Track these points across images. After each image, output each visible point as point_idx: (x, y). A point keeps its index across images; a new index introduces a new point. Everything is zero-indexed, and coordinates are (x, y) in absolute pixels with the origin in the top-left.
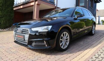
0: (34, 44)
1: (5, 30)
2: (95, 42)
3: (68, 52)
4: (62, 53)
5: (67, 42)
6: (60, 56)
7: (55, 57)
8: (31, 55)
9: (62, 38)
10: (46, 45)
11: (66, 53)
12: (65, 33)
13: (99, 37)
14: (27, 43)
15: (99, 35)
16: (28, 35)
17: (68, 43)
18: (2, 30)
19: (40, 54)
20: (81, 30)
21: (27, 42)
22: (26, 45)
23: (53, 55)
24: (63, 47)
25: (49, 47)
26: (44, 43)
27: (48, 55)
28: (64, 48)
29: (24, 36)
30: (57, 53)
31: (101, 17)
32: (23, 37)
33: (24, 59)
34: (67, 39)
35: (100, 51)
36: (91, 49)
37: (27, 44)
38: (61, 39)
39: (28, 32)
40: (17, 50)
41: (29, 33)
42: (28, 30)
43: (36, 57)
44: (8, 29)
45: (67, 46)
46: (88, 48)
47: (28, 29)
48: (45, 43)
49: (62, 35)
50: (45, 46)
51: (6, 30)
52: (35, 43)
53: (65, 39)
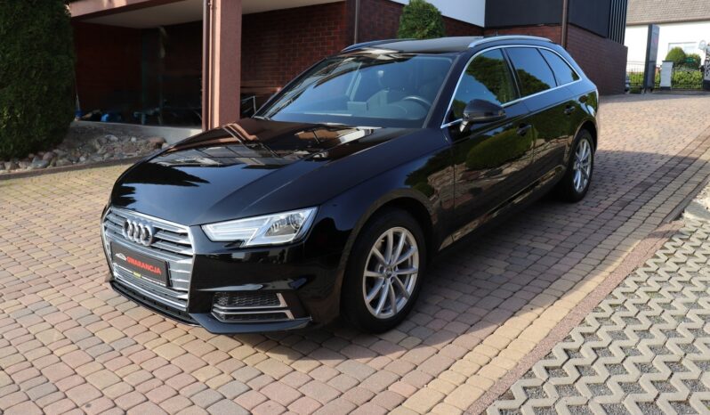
0: (221, 310)
1: (24, 168)
2: (576, 255)
3: (408, 334)
4: (378, 345)
5: (402, 278)
6: (363, 360)
7: (340, 368)
8: (213, 358)
9: (374, 264)
10: (288, 313)
11: (398, 346)
12: (390, 233)
13: (609, 215)
14: (185, 300)
15: (613, 198)
16: (190, 262)
17: (410, 287)
18: (8, 165)
19: (262, 354)
20: (508, 170)
21: (186, 296)
22: (179, 312)
23: (327, 357)
24: (384, 311)
25: (303, 323)
26: (278, 303)
27: (304, 356)
28: (390, 314)
29: (167, 265)
30: (350, 342)
31: (664, 30)
32: (158, 271)
33: (178, 393)
34: (403, 266)
35: (583, 322)
36: (539, 311)
37: (183, 306)
38: (367, 273)
39: (189, 246)
40: (130, 333)
41: (192, 252)
42: (185, 235)
43: (241, 376)
44: (46, 156)
45: (404, 301)
46: (527, 304)
47: (187, 230)
48: (283, 304)
49: (375, 250)
50: (285, 315)
51: (29, 169)
52: (230, 303)
53: (395, 263)
